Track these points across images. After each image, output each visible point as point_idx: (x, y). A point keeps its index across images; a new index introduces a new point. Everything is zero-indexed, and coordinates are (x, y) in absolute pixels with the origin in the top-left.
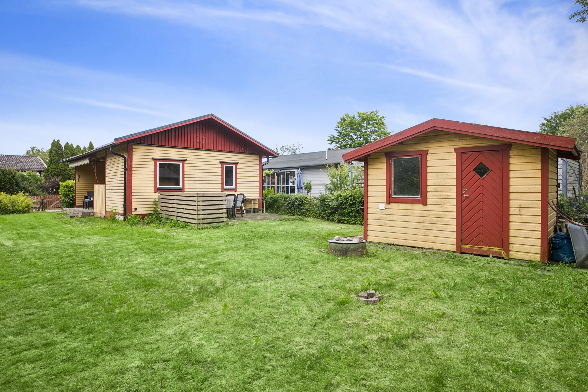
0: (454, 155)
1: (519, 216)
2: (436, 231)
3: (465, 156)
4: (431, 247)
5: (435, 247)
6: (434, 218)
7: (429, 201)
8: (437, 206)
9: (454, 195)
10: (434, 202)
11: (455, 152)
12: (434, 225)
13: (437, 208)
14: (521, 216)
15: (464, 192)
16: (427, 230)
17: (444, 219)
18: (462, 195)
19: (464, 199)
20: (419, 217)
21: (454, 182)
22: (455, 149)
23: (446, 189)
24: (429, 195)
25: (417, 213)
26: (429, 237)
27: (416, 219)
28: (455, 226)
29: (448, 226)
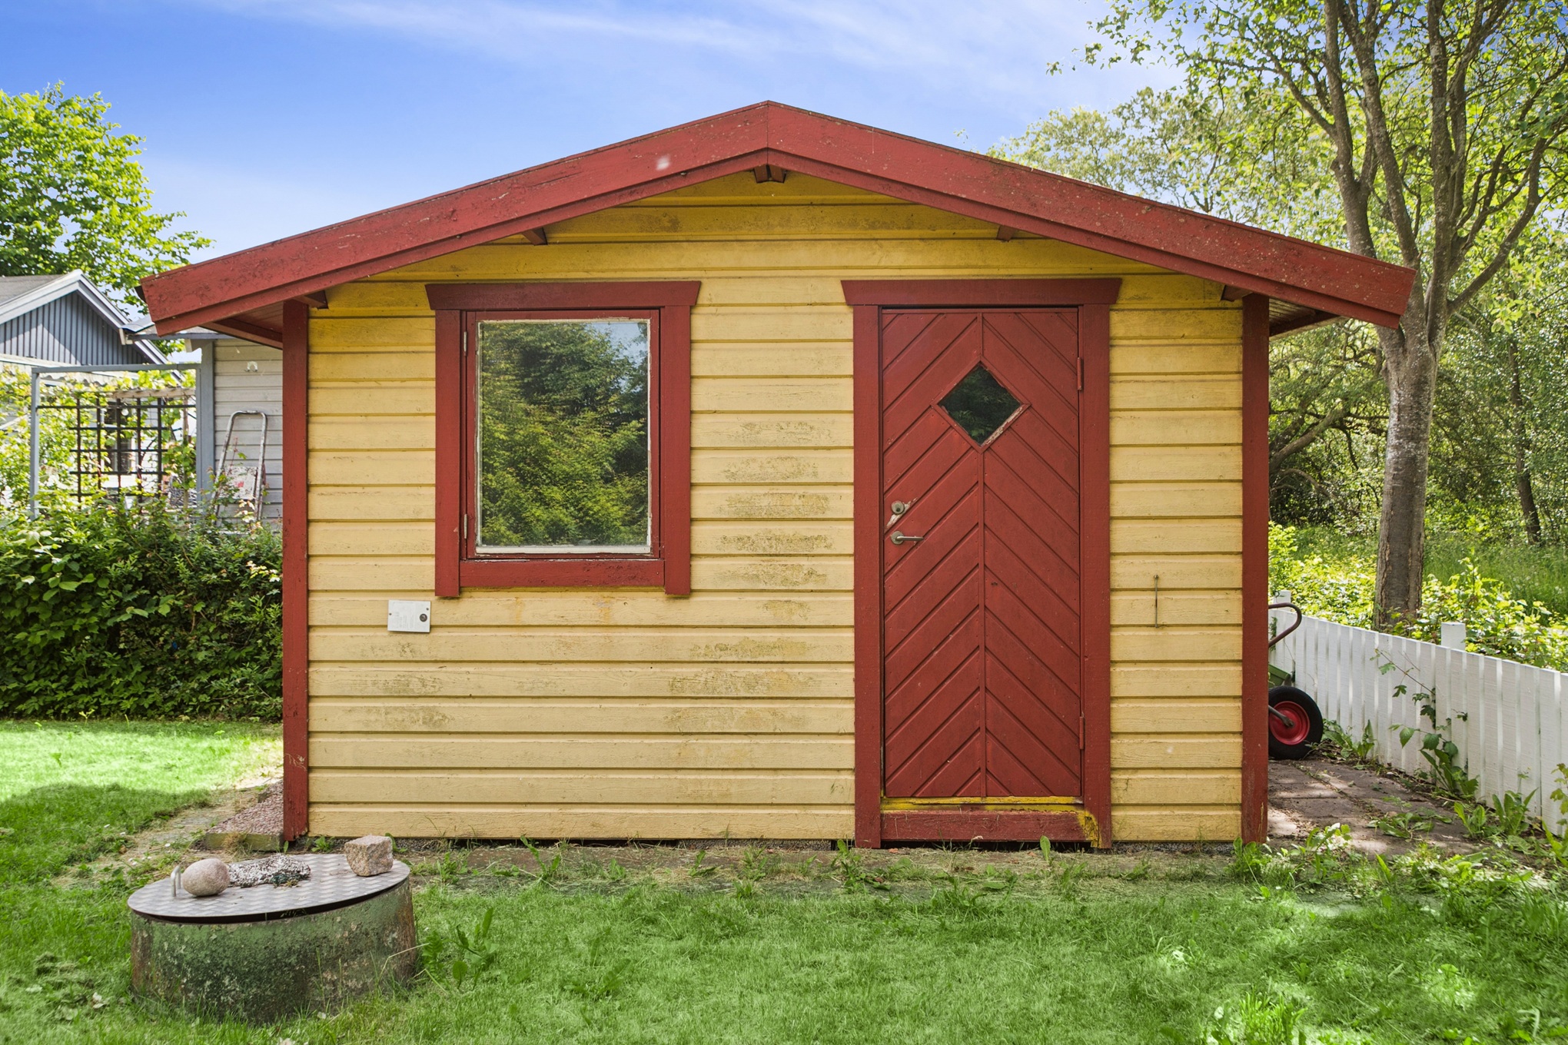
0: (843, 323)
1: (1152, 632)
2: (746, 740)
3: (901, 327)
4: (715, 830)
5: (741, 830)
6: (730, 669)
7: (702, 573)
8: (749, 597)
9: (844, 537)
10: (734, 576)
11: (848, 303)
12: (735, 705)
13: (749, 609)
14: (1160, 633)
15: (894, 518)
16: (692, 740)
17: (787, 669)
18: (884, 533)
19: (891, 555)
20: (646, 669)
21: (844, 466)
22: (847, 285)
23: (797, 502)
24: (703, 537)
25: (632, 644)
26: (703, 776)
27: (625, 680)
28: (851, 706)
29: (812, 705)
